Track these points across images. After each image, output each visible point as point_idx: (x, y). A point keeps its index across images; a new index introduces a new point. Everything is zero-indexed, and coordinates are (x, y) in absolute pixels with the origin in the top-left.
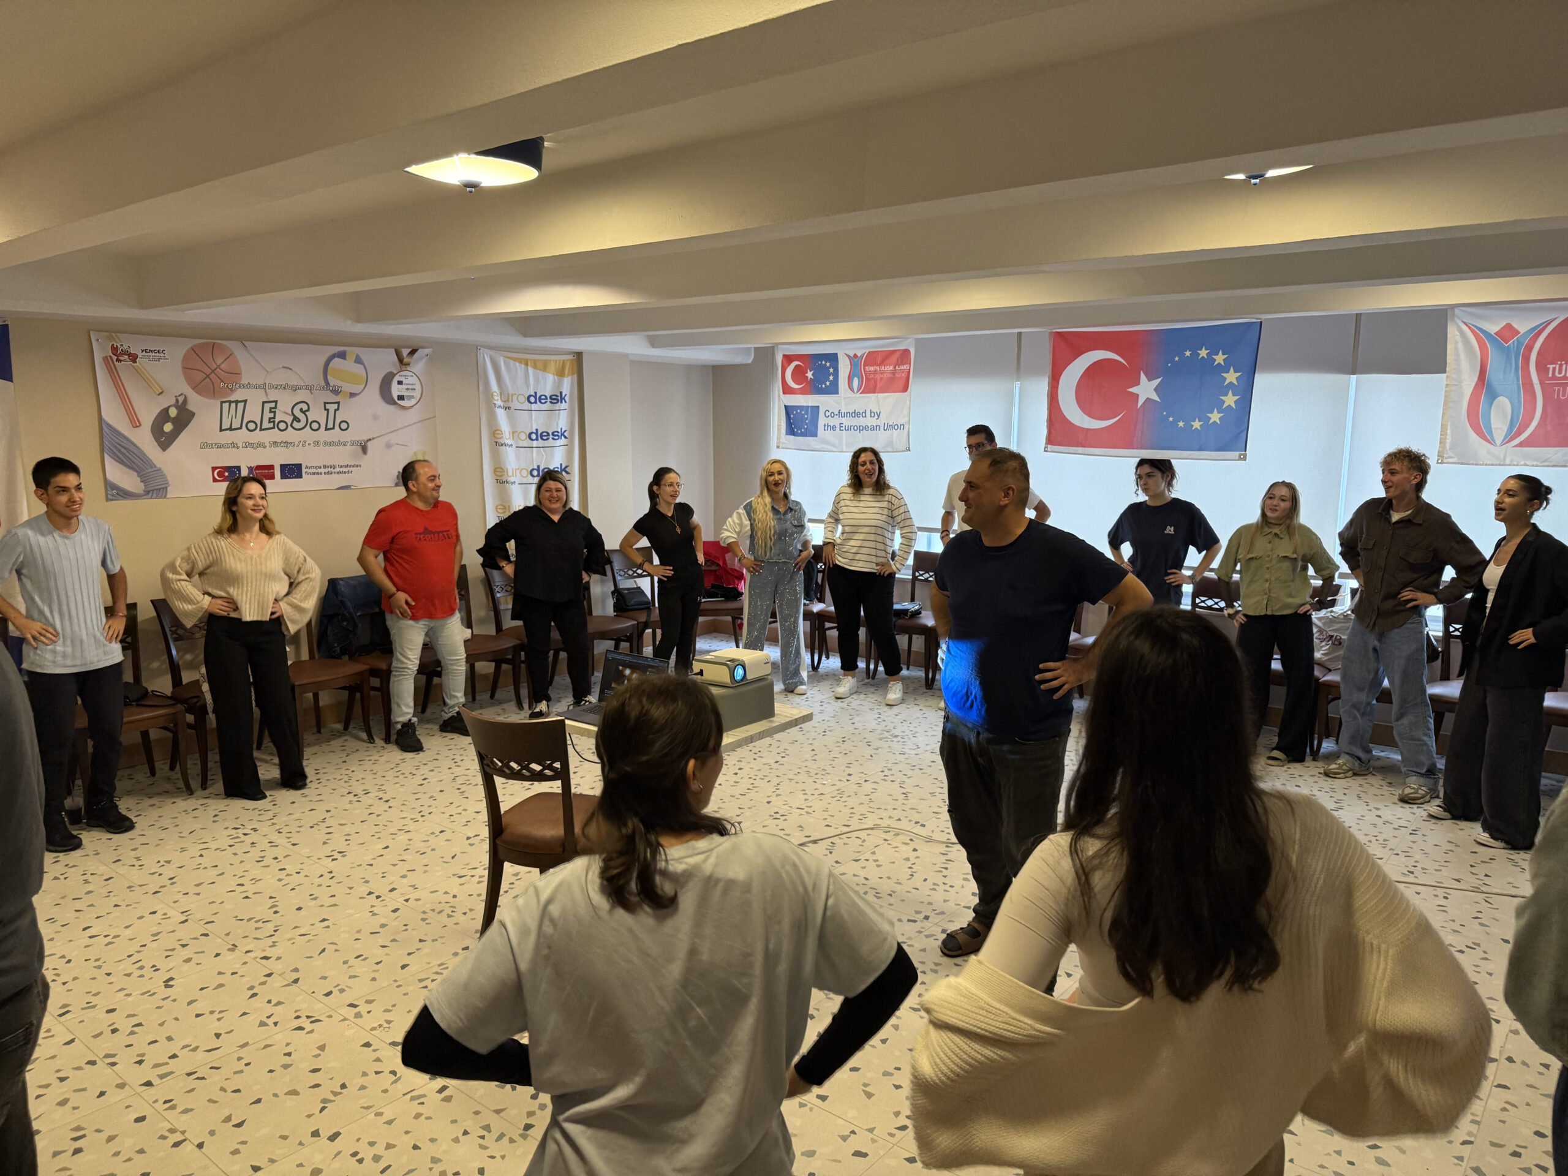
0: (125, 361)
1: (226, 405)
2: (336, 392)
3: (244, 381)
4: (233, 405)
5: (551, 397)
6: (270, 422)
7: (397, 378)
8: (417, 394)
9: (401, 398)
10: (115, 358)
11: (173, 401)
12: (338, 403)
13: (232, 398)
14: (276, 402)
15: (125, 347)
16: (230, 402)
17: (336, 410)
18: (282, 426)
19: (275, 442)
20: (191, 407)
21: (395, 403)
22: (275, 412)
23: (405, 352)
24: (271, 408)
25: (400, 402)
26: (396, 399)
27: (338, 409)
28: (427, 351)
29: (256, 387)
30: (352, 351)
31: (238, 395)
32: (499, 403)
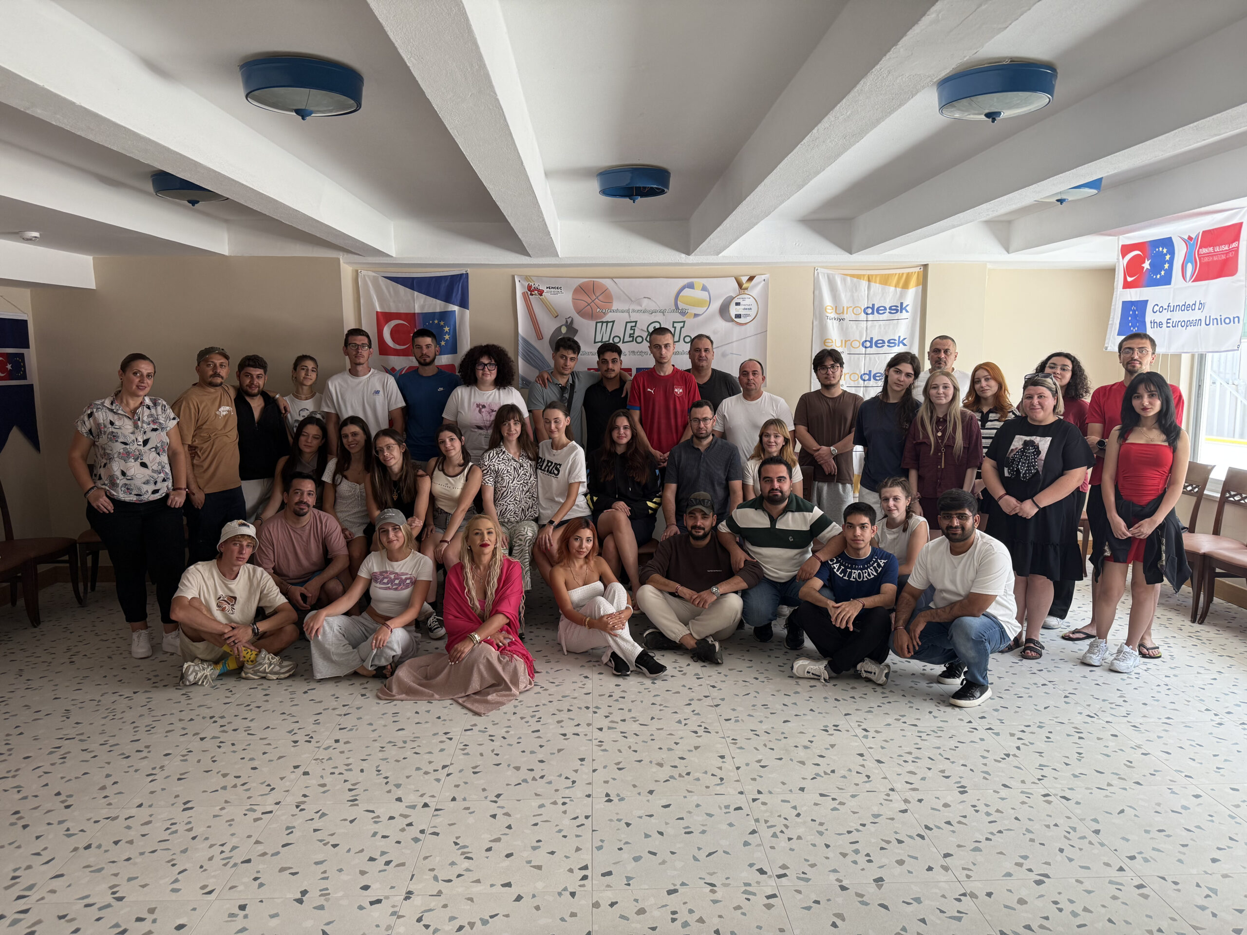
0: (535, 295)
1: (599, 325)
2: (683, 313)
3: (614, 308)
4: (605, 324)
5: (890, 308)
6: (630, 337)
7: (736, 300)
8: (753, 313)
9: (738, 316)
10: (529, 293)
11: (564, 322)
12: (684, 322)
13: (604, 320)
14: (636, 322)
15: (536, 285)
16: (603, 322)
17: (681, 328)
18: (639, 340)
19: (633, 352)
20: (575, 326)
21: (733, 321)
22: (634, 330)
23: (744, 279)
24: (632, 327)
25: (737, 320)
26: (733, 317)
27: (683, 327)
28: (763, 277)
29: (623, 312)
30: (699, 282)
31: (609, 317)
32: (833, 315)
